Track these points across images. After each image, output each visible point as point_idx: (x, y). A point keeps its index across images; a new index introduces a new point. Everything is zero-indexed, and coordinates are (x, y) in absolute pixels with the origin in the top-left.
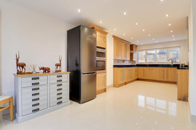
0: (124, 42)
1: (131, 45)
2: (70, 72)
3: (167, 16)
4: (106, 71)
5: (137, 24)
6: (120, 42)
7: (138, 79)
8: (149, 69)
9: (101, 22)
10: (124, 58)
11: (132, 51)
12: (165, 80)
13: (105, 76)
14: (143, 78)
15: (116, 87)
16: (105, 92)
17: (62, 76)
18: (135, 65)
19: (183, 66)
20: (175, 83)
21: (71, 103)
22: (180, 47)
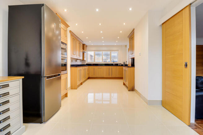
0: (78, 41)
1: (83, 44)
2: (23, 77)
3: (124, 24)
4: (67, 72)
5: (100, 24)
6: (76, 40)
7: (89, 78)
8: (98, 68)
9: (66, 10)
10: (79, 57)
11: (84, 51)
12: (110, 77)
13: (66, 78)
14: (93, 76)
15: (75, 89)
16: (67, 98)
17: (8, 84)
18: (85, 64)
19: (121, 65)
20: (122, 78)
21: (26, 127)
22: (118, 50)
